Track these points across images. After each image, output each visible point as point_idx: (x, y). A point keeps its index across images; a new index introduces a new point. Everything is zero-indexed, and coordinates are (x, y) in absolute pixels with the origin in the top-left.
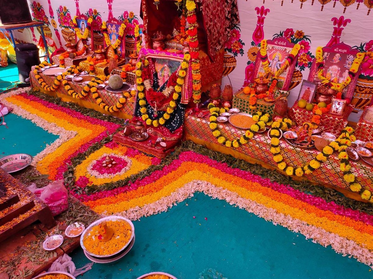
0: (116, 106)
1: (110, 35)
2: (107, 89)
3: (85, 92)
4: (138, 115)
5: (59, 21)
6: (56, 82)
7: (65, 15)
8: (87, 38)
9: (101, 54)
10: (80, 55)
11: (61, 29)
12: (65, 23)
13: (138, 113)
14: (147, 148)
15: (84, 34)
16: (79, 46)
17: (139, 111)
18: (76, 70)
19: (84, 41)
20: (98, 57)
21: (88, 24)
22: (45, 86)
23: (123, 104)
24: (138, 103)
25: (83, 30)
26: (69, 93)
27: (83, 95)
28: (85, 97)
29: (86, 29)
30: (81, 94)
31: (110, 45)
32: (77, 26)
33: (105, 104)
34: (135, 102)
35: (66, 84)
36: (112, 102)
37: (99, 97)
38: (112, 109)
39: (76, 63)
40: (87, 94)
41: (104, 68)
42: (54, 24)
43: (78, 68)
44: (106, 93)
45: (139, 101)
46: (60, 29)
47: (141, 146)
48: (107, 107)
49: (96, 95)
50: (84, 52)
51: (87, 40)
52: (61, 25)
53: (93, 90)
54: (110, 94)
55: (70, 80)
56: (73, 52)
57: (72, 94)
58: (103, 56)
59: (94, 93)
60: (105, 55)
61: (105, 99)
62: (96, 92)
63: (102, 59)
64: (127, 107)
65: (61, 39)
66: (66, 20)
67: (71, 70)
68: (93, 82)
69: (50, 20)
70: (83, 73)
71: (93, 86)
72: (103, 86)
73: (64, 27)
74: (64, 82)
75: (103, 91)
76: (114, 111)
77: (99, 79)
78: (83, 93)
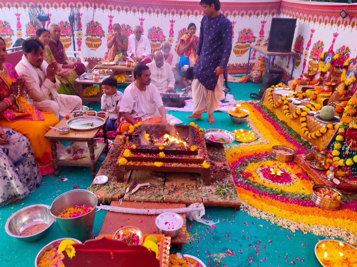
0: (315, 134)
1: (348, 72)
2: (317, 117)
3: (296, 114)
4: (331, 148)
5: (311, 53)
6: (280, 101)
7: (319, 48)
8: (327, 72)
9: (330, 86)
10: (313, 84)
11: (310, 60)
12: (315, 55)
13: (331, 146)
14: (318, 178)
15: (326, 67)
16: (316, 76)
17: (333, 145)
18: (301, 96)
19: (323, 74)
20: (326, 88)
21: (333, 59)
22: (271, 102)
23: (323, 134)
24: (335, 136)
25: (326, 64)
26: (285, 112)
27: (293, 117)
28: (295, 118)
29: (329, 63)
30: (293, 115)
31: (343, 81)
32: (323, 60)
33: (307, 129)
34: (334, 134)
35: (286, 104)
36: (315, 129)
37: (305, 122)
38: (311, 135)
39: (304, 90)
40: (297, 116)
41: (325, 99)
42: (306, 55)
43: (304, 94)
44: (313, 119)
45: (337, 135)
46: (308, 60)
47: (314, 173)
48: (307, 132)
49: (304, 119)
50: (317, 83)
51: (326, 73)
52: (311, 56)
53: (304, 114)
54: (315, 121)
55: (291, 101)
56: (307, 81)
57: (286, 113)
58: (331, 89)
59: (303, 117)
60: (332, 89)
61: (309, 125)
62: (305, 117)
63: (328, 92)
64: (325, 137)
65: (305, 68)
66: (317, 53)
67: (297, 95)
68: (308, 107)
69: (304, 51)
70: (305, 99)
71: (305, 111)
72: (315, 113)
73: (313, 59)
74: (285, 102)
75: (312, 117)
76: (312, 138)
77: (314, 107)
78: (294, 114)
